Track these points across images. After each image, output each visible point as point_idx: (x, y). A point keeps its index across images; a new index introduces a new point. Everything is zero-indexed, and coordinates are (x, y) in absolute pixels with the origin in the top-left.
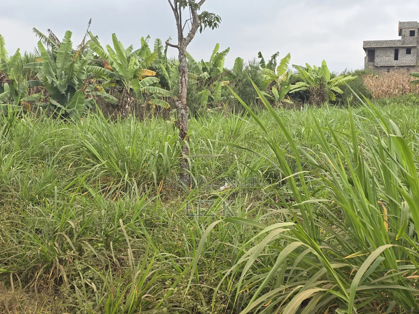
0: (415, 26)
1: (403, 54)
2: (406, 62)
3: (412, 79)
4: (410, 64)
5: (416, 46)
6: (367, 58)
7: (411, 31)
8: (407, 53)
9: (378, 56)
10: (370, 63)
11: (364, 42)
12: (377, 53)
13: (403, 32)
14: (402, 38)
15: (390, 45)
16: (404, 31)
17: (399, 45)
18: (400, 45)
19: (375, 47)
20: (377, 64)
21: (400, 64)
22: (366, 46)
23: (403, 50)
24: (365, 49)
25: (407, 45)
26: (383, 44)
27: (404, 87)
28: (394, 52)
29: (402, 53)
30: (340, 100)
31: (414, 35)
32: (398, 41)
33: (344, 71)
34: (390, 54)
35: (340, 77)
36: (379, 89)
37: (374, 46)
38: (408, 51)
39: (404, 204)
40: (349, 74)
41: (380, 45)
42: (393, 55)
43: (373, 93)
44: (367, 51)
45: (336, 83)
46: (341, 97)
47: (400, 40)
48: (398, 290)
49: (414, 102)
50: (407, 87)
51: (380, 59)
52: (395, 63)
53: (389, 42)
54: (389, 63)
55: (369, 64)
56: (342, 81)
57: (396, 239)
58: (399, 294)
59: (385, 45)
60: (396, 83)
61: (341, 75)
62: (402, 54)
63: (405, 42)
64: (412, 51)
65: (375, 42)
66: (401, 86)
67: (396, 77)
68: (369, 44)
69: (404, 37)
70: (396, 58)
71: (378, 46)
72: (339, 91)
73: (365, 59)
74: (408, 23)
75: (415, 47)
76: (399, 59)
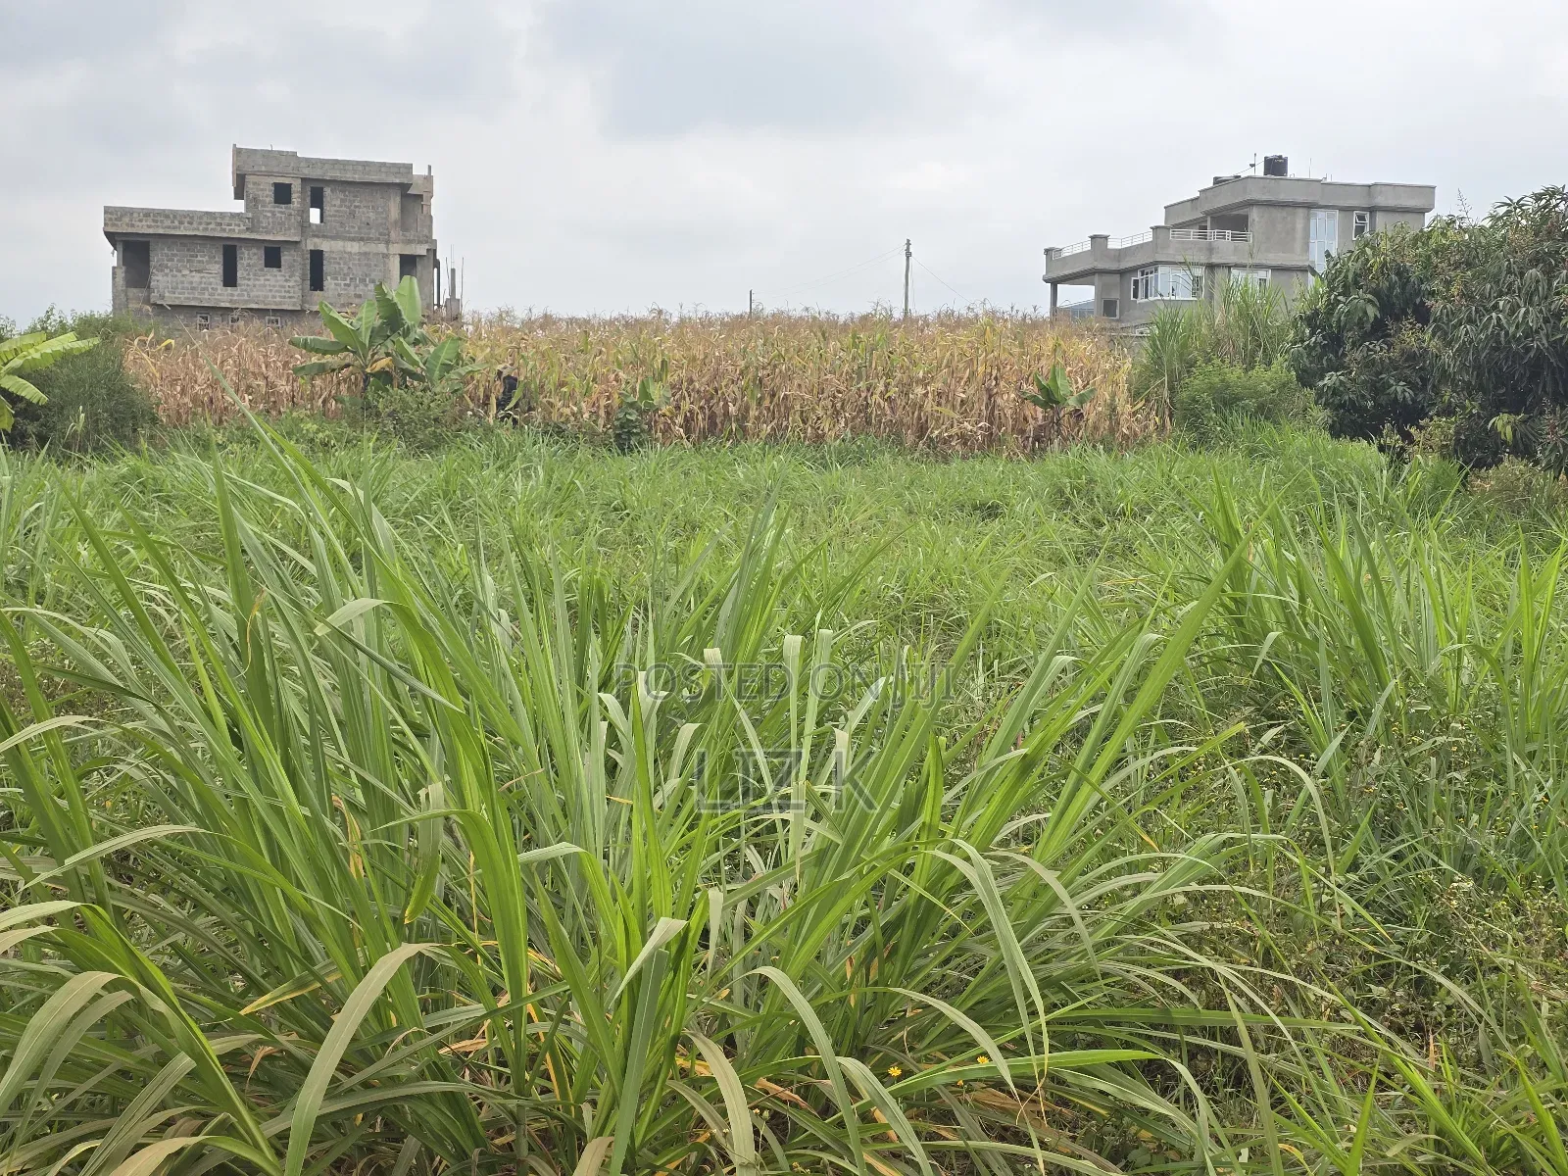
0: (290, 170)
1: (254, 265)
2: (266, 297)
3: (299, 359)
4: (280, 303)
5: (296, 239)
6: (121, 274)
7: (276, 185)
8: (267, 265)
9: (161, 268)
10: (133, 292)
11: (107, 210)
12: (156, 258)
13: (250, 187)
14: (247, 207)
15: (207, 229)
16: (254, 184)
17: (238, 232)
18: (240, 232)
19: (151, 231)
20: (162, 297)
21: (246, 302)
22: (113, 225)
23: (254, 250)
24: (111, 236)
25: (267, 233)
26: (181, 223)
27: (270, 385)
28: (220, 258)
29: (249, 261)
30: (32, 428)
31: (288, 201)
32: (233, 216)
33: (43, 315)
34: (208, 262)
35: (28, 340)
36: (179, 388)
37: (143, 228)
38: (273, 256)
39: (427, 795)
40: (63, 329)
41: (169, 227)
42: (217, 268)
43: (158, 405)
44: (120, 247)
45: (17, 362)
46: (35, 418)
47: (238, 214)
48: (428, 1098)
49: (312, 440)
50: (283, 387)
51: (169, 279)
52: (224, 296)
53: (201, 218)
54: (206, 296)
55: (131, 295)
56: (37, 356)
57: (406, 922)
58: (433, 1110)
59: (185, 229)
60: (242, 372)
61: (33, 330)
62: (249, 265)
63: (259, 222)
64: (286, 258)
65: (148, 213)
66: (262, 383)
67: (239, 349)
68: (126, 220)
69: (253, 203)
70: (230, 280)
71: (161, 231)
72: (30, 392)
73: (114, 273)
74: (268, 155)
75: (296, 242)
76: (239, 281)
